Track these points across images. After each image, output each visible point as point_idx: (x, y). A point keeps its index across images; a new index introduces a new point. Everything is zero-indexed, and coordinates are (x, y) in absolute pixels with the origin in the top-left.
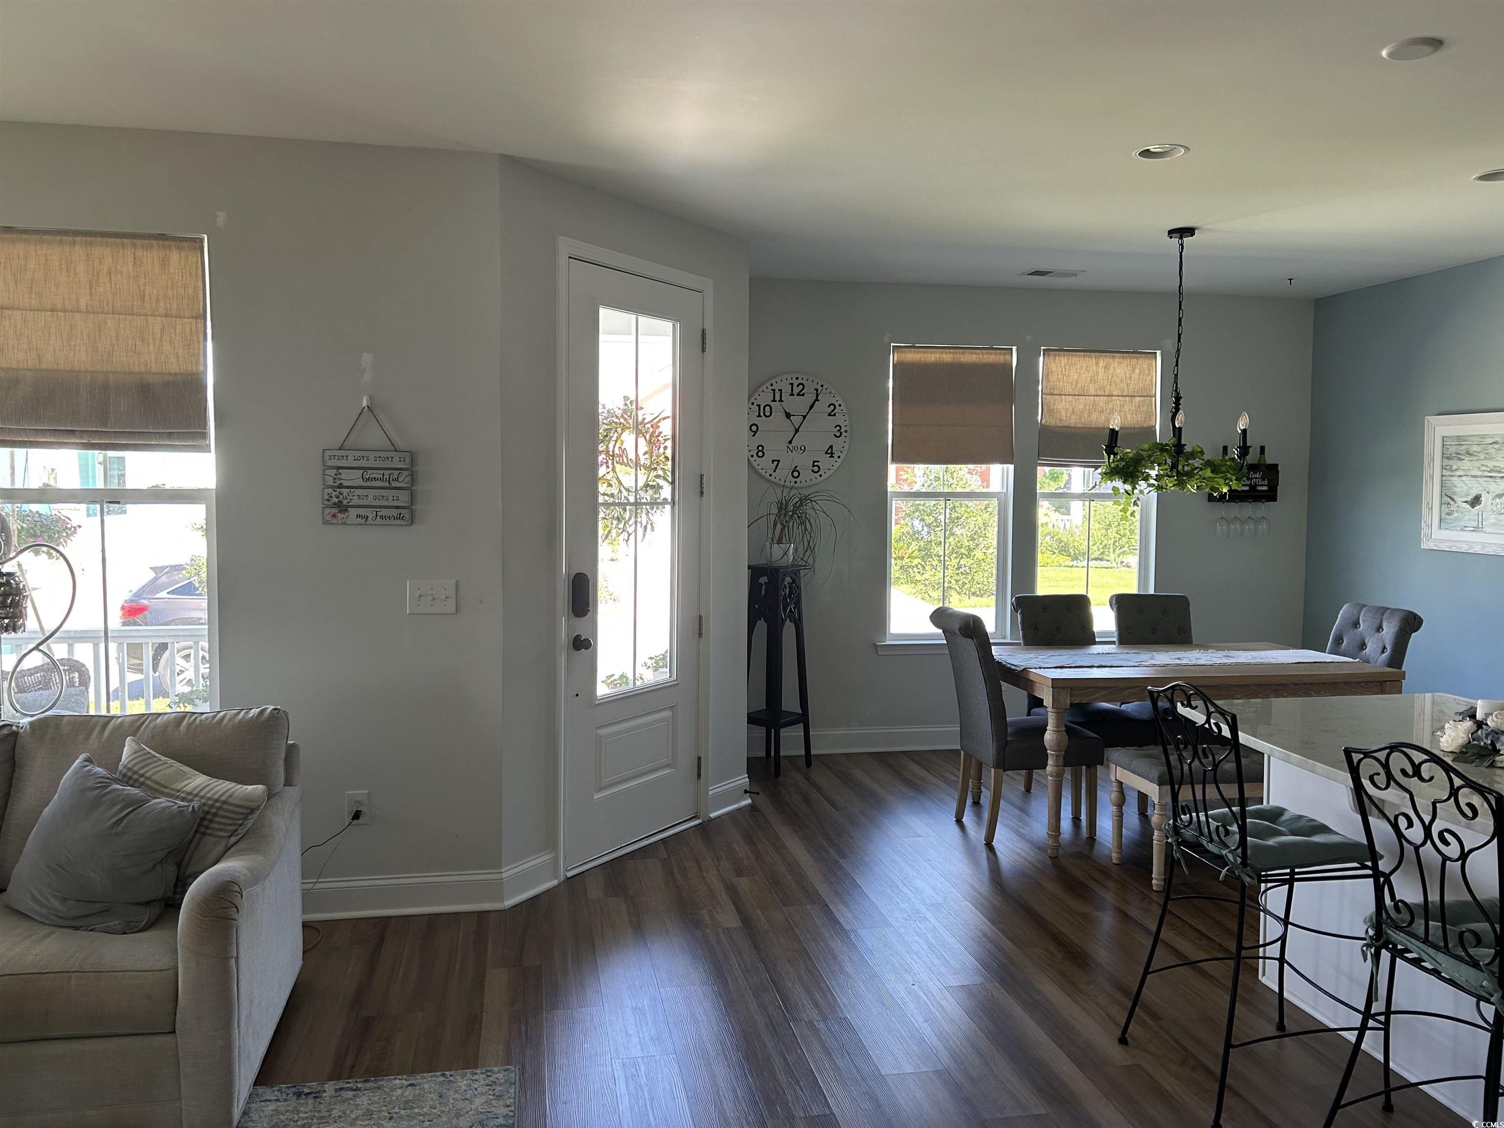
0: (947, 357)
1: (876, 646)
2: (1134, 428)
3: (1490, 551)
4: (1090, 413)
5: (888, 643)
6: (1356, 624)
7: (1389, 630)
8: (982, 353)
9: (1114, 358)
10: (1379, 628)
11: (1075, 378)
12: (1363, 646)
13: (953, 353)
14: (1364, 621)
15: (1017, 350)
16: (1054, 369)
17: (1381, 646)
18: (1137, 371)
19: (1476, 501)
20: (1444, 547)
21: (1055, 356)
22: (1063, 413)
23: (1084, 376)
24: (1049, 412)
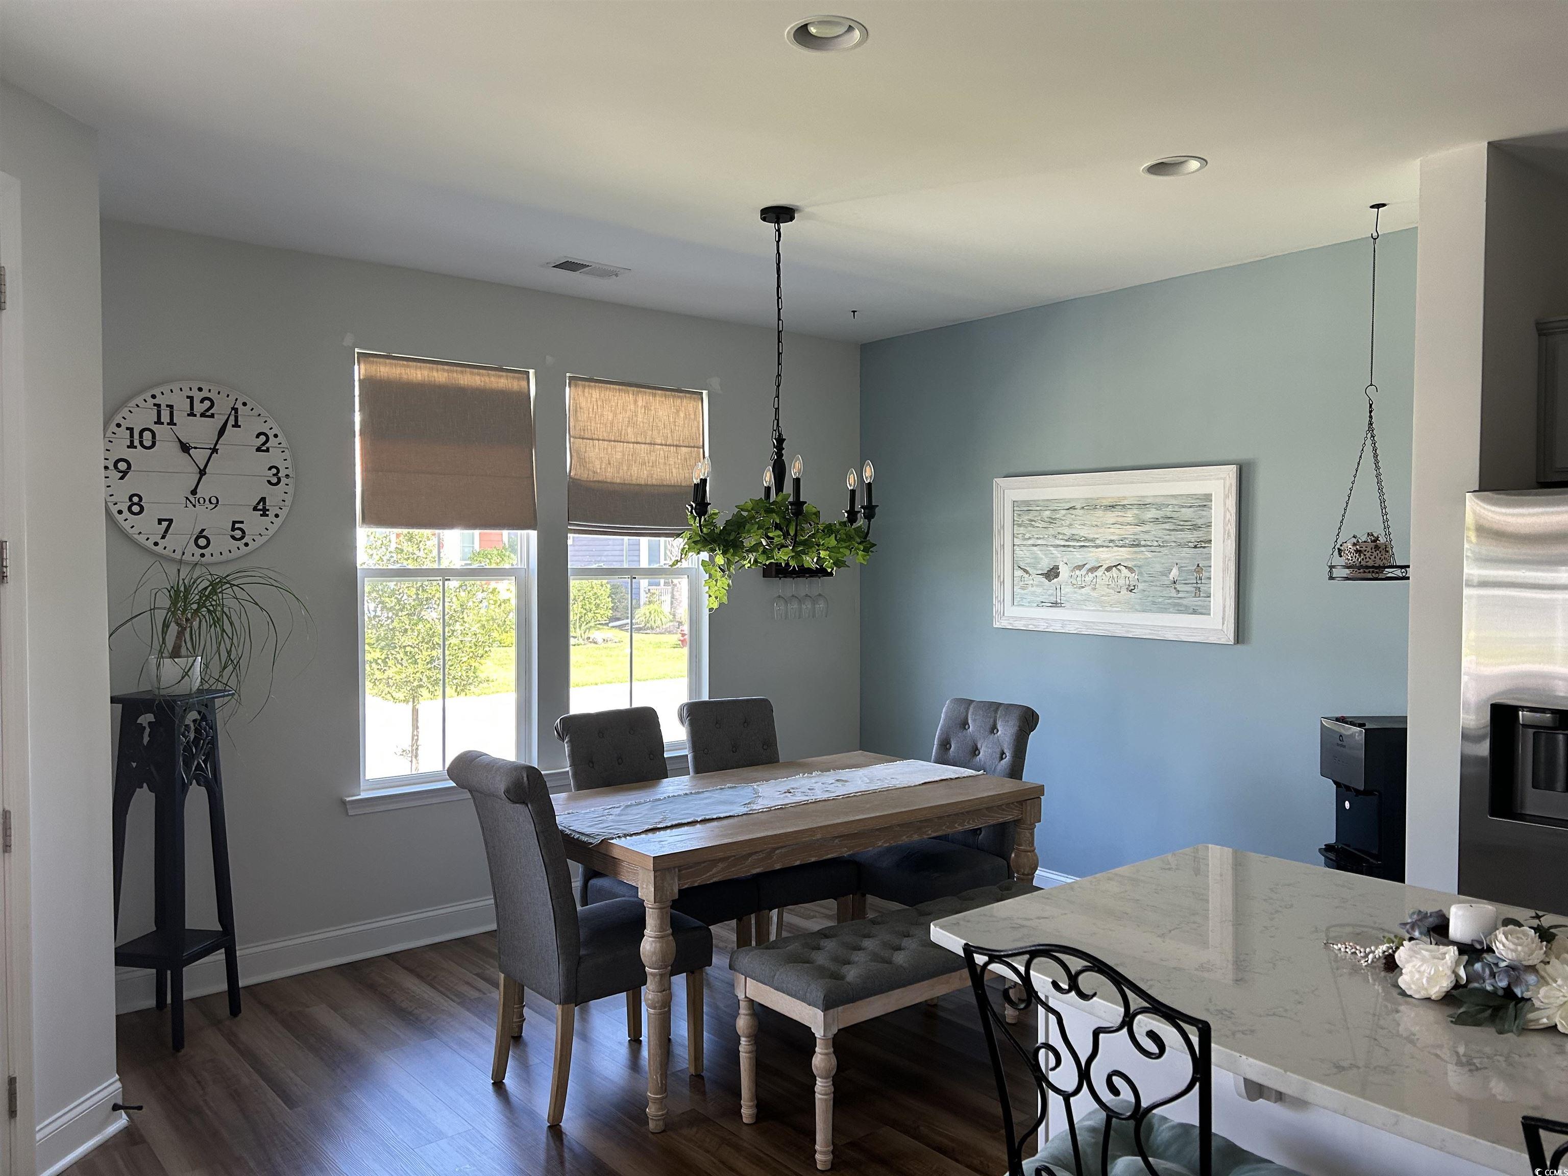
0: (439, 376)
1: (344, 803)
2: (681, 486)
3: (1071, 629)
4: (629, 467)
5: (363, 795)
6: (964, 724)
7: (1006, 732)
8: (488, 375)
9: (654, 395)
10: (993, 729)
11: (610, 418)
12: (975, 751)
13: (448, 371)
14: (974, 720)
15: (536, 373)
16: (583, 404)
17: (998, 751)
18: (682, 415)
19: (1052, 573)
20: (1019, 625)
21: (584, 387)
22: (597, 463)
23: (620, 417)
24: (582, 461)
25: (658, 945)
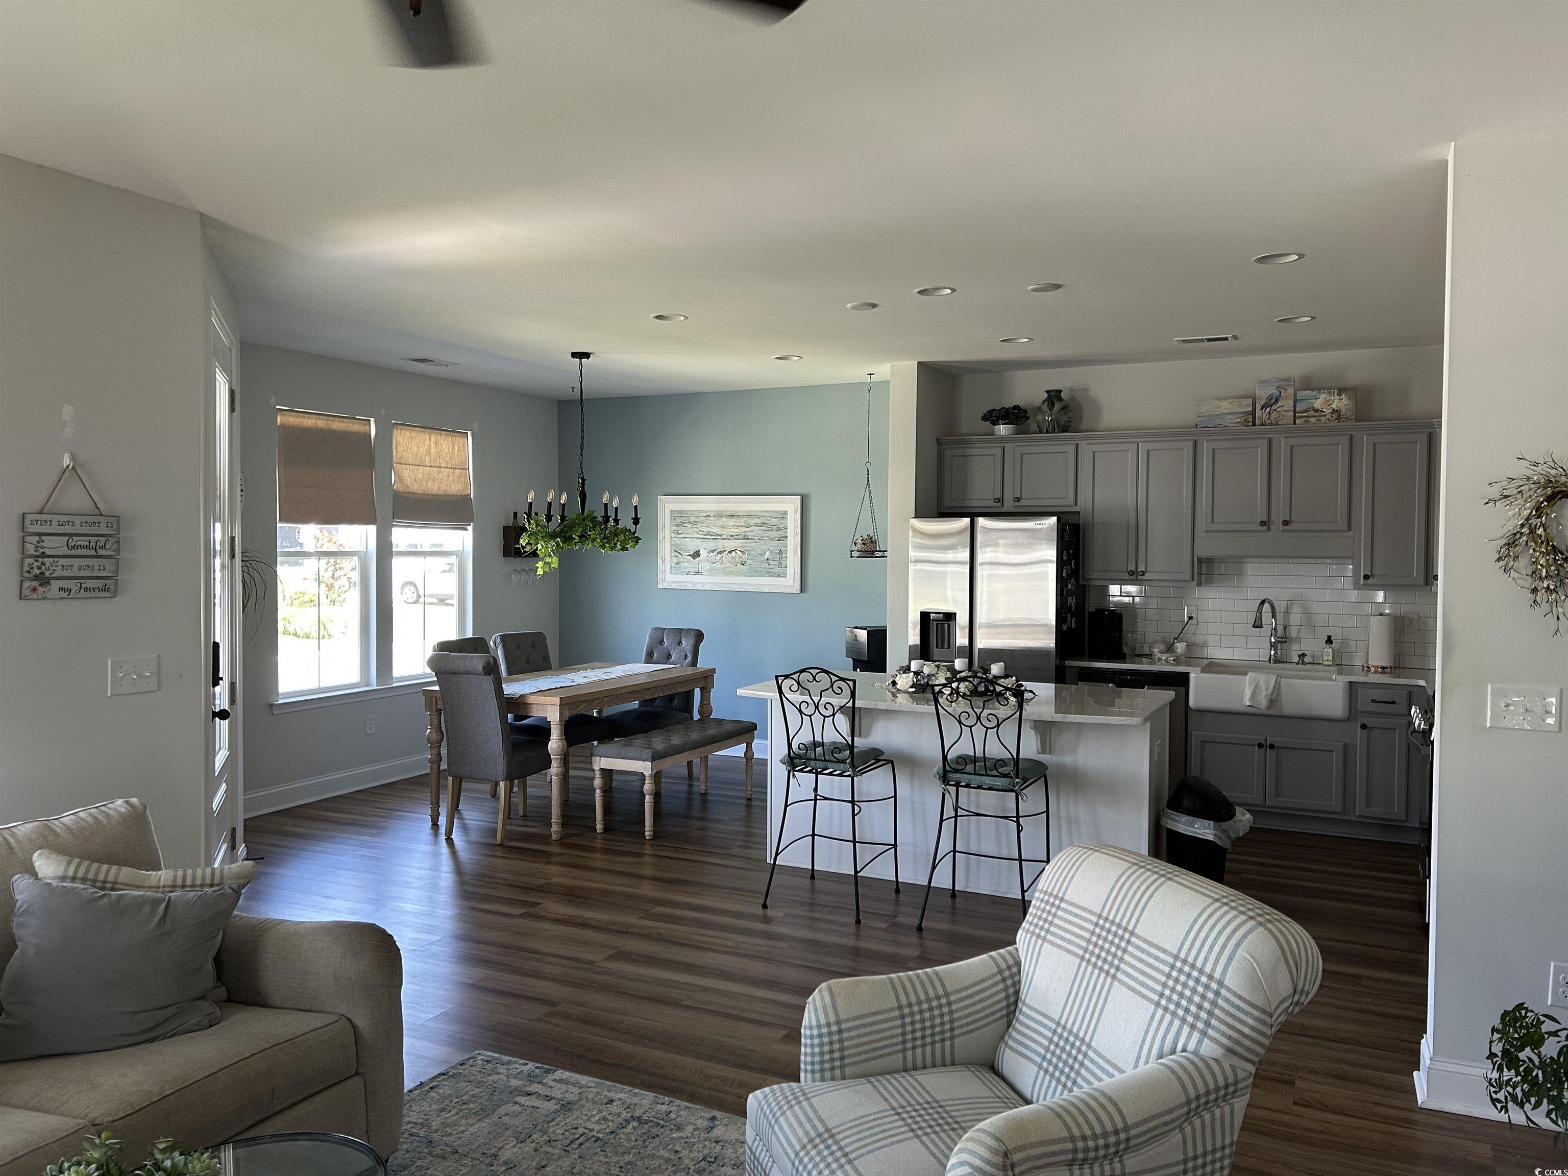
0: (321, 423)
1: (271, 706)
2: (456, 496)
3: (707, 587)
4: (427, 482)
5: (281, 702)
6: (662, 642)
7: (687, 644)
8: (348, 423)
9: (441, 434)
10: (680, 643)
11: (416, 450)
12: (669, 656)
13: (325, 420)
14: (668, 639)
15: (376, 422)
16: (401, 441)
17: (683, 655)
18: (456, 447)
19: (696, 554)
20: (675, 586)
21: (401, 430)
22: (409, 480)
23: (421, 449)
24: (400, 479)
25: (560, 743)
